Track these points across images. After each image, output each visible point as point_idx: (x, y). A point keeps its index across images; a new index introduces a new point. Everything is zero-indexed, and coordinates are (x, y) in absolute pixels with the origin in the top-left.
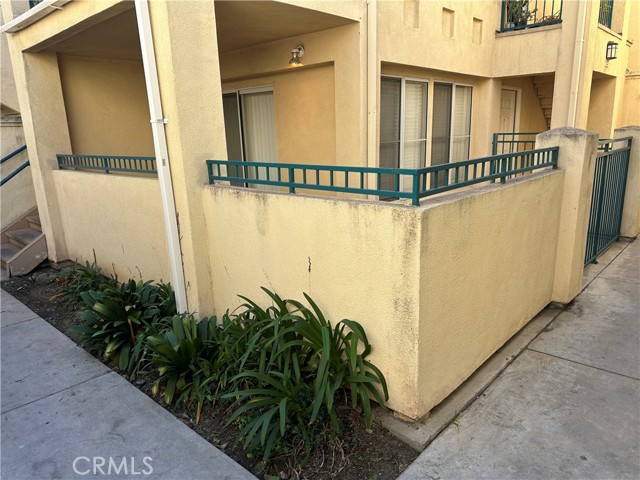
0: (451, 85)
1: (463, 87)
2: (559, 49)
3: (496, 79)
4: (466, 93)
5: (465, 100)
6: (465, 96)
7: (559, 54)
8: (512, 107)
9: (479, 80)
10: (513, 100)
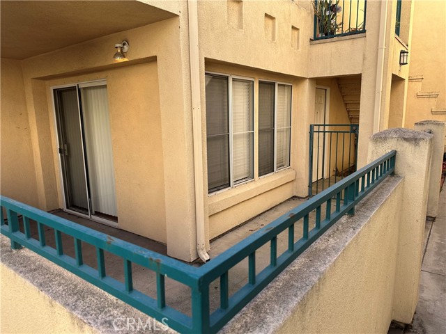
0: (274, 84)
1: (284, 85)
2: (364, 55)
3: (311, 79)
4: (286, 91)
5: (286, 97)
6: (286, 94)
7: (364, 59)
8: (323, 102)
9: (297, 80)
10: (323, 96)
